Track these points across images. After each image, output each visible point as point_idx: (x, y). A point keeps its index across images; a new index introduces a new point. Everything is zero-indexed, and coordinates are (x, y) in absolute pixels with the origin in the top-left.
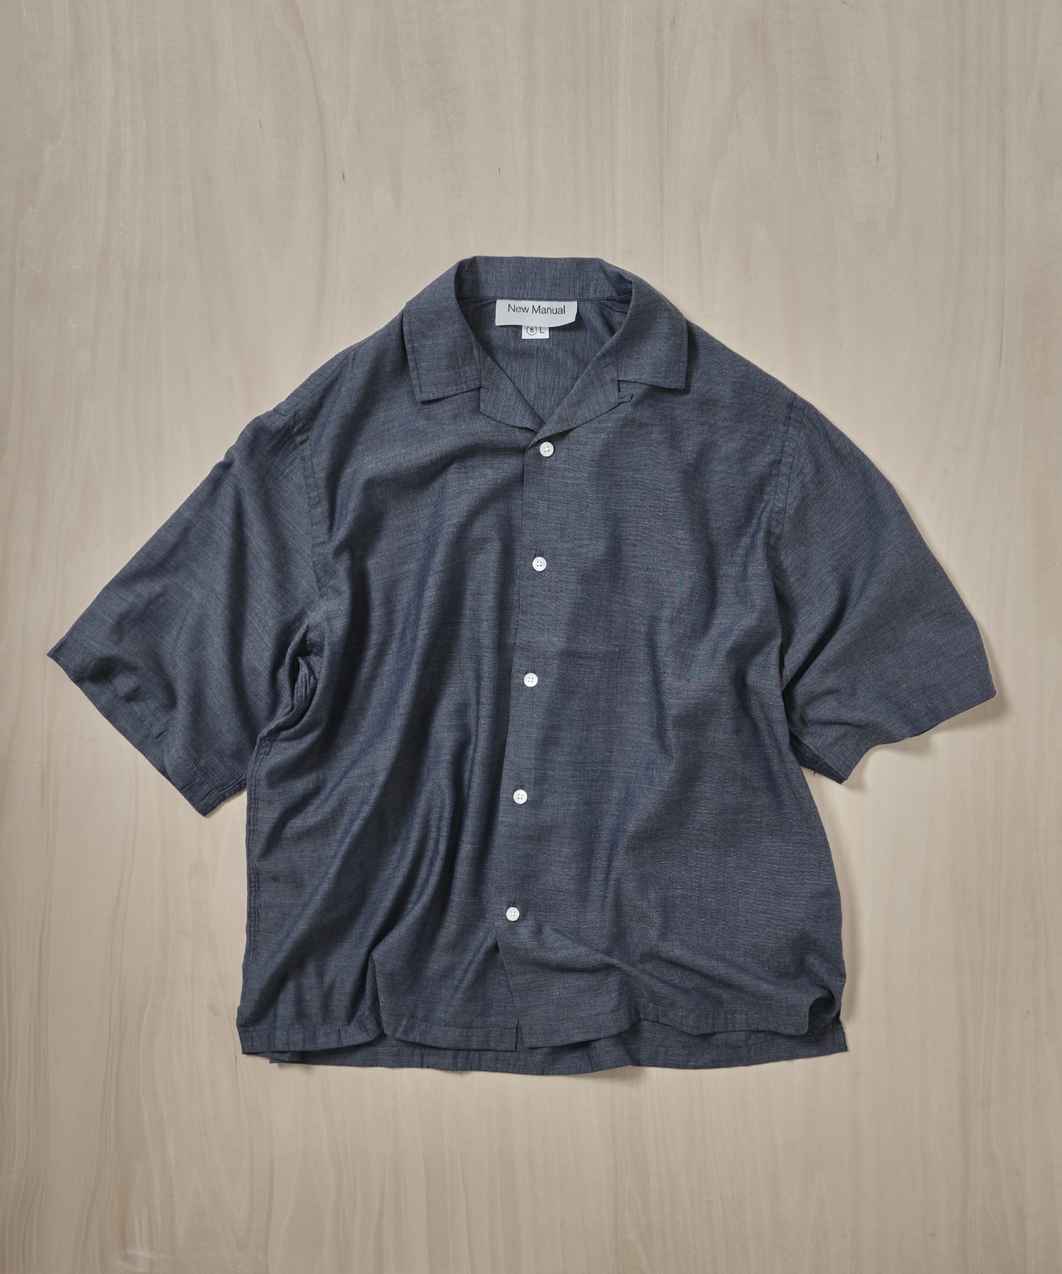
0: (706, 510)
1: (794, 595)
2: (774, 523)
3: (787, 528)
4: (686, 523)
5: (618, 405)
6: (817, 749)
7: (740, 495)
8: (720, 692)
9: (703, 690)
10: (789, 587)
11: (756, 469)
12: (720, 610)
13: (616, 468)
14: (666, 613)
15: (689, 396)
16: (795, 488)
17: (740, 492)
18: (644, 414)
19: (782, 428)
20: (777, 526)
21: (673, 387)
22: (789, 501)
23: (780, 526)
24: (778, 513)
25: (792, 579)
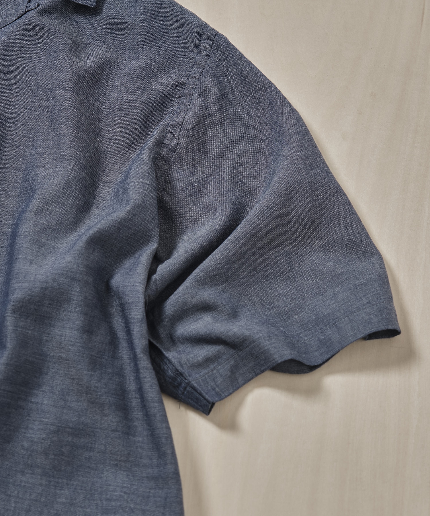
0: (99, 119)
1: (182, 211)
2: (169, 136)
3: (182, 142)
4: (72, 119)
5: (25, 14)
6: (181, 366)
7: (137, 108)
8: (73, 279)
9: (52, 274)
10: (178, 203)
11: (158, 87)
12: (95, 211)
13: (12, 71)
14: (34, 204)
15: (99, 18)
16: (195, 106)
17: (138, 105)
18: (50, 22)
19: (192, 55)
20: (171, 139)
21: (82, 3)
22: (187, 117)
23: (175, 140)
24: (174, 127)
25: (182, 195)
